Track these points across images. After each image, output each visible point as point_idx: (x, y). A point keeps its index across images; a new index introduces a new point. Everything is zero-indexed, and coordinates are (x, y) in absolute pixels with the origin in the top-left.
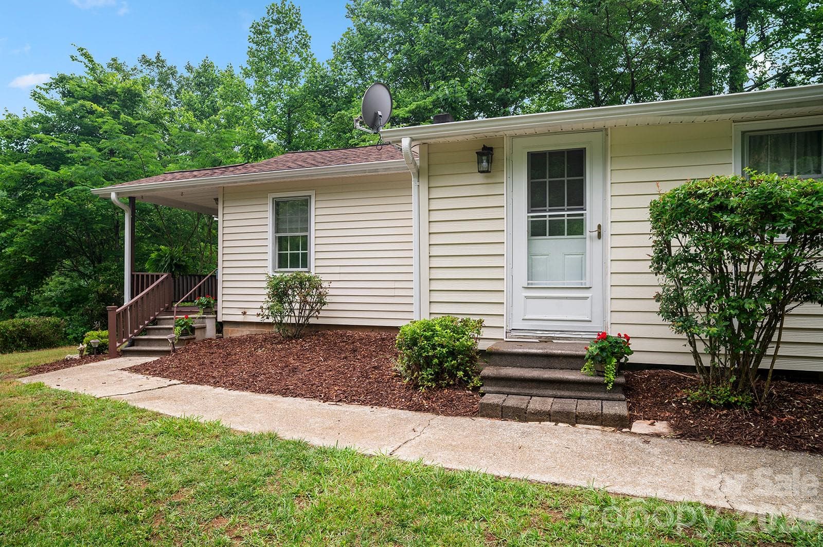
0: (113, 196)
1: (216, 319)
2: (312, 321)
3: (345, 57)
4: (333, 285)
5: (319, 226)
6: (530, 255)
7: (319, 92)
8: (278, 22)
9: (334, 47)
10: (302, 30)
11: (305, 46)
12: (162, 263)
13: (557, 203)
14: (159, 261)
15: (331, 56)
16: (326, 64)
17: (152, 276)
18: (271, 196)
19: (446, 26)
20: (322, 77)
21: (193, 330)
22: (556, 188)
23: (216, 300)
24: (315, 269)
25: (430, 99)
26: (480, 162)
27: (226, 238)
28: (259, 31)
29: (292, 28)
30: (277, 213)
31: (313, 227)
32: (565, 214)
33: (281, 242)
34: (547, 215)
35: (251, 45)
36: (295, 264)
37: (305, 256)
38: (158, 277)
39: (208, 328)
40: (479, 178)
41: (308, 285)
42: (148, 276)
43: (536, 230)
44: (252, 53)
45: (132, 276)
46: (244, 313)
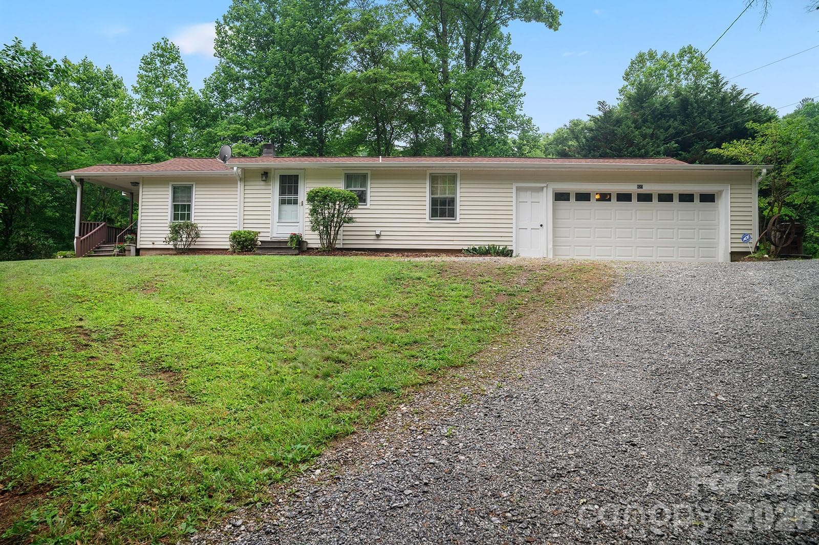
0: (73, 178)
1: (136, 247)
2: (191, 247)
3: (213, 89)
4: (203, 229)
5: (197, 200)
6: (280, 211)
7: (193, 111)
8: (162, 56)
9: (205, 82)
10: (180, 62)
11: (183, 76)
12: (100, 217)
13: (290, 193)
14: (97, 216)
15: (203, 86)
16: (199, 92)
17: (95, 224)
18: (171, 184)
19: (280, 82)
20: (196, 101)
21: (125, 250)
22: (290, 188)
23: (136, 236)
24: (193, 220)
25: (268, 127)
26: (262, 177)
27: (144, 204)
28: (147, 62)
29: (173, 61)
30: (174, 193)
31: (194, 200)
32: (292, 197)
33: (176, 207)
34: (287, 197)
35: (142, 72)
36: (183, 218)
37: (189, 215)
38: (98, 225)
39: (132, 251)
40: (263, 183)
41: (191, 227)
42: (91, 224)
43: (283, 202)
44: (141, 77)
45: (81, 224)
46: (153, 244)
